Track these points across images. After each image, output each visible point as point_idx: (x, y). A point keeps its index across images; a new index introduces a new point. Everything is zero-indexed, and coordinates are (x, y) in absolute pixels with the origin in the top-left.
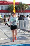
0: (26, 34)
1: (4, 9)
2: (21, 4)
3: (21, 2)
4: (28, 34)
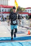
0: (23, 30)
1: (7, 11)
2: (20, 8)
4: (25, 30)
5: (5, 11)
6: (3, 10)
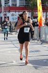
5: (13, 4)
6: (7, 2)
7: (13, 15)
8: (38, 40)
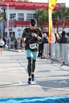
1: (25, 19)
2: (64, 9)
3: (64, 4)
5: (20, 19)
6: (12, 16)
7: (19, 30)
8: (48, 59)
